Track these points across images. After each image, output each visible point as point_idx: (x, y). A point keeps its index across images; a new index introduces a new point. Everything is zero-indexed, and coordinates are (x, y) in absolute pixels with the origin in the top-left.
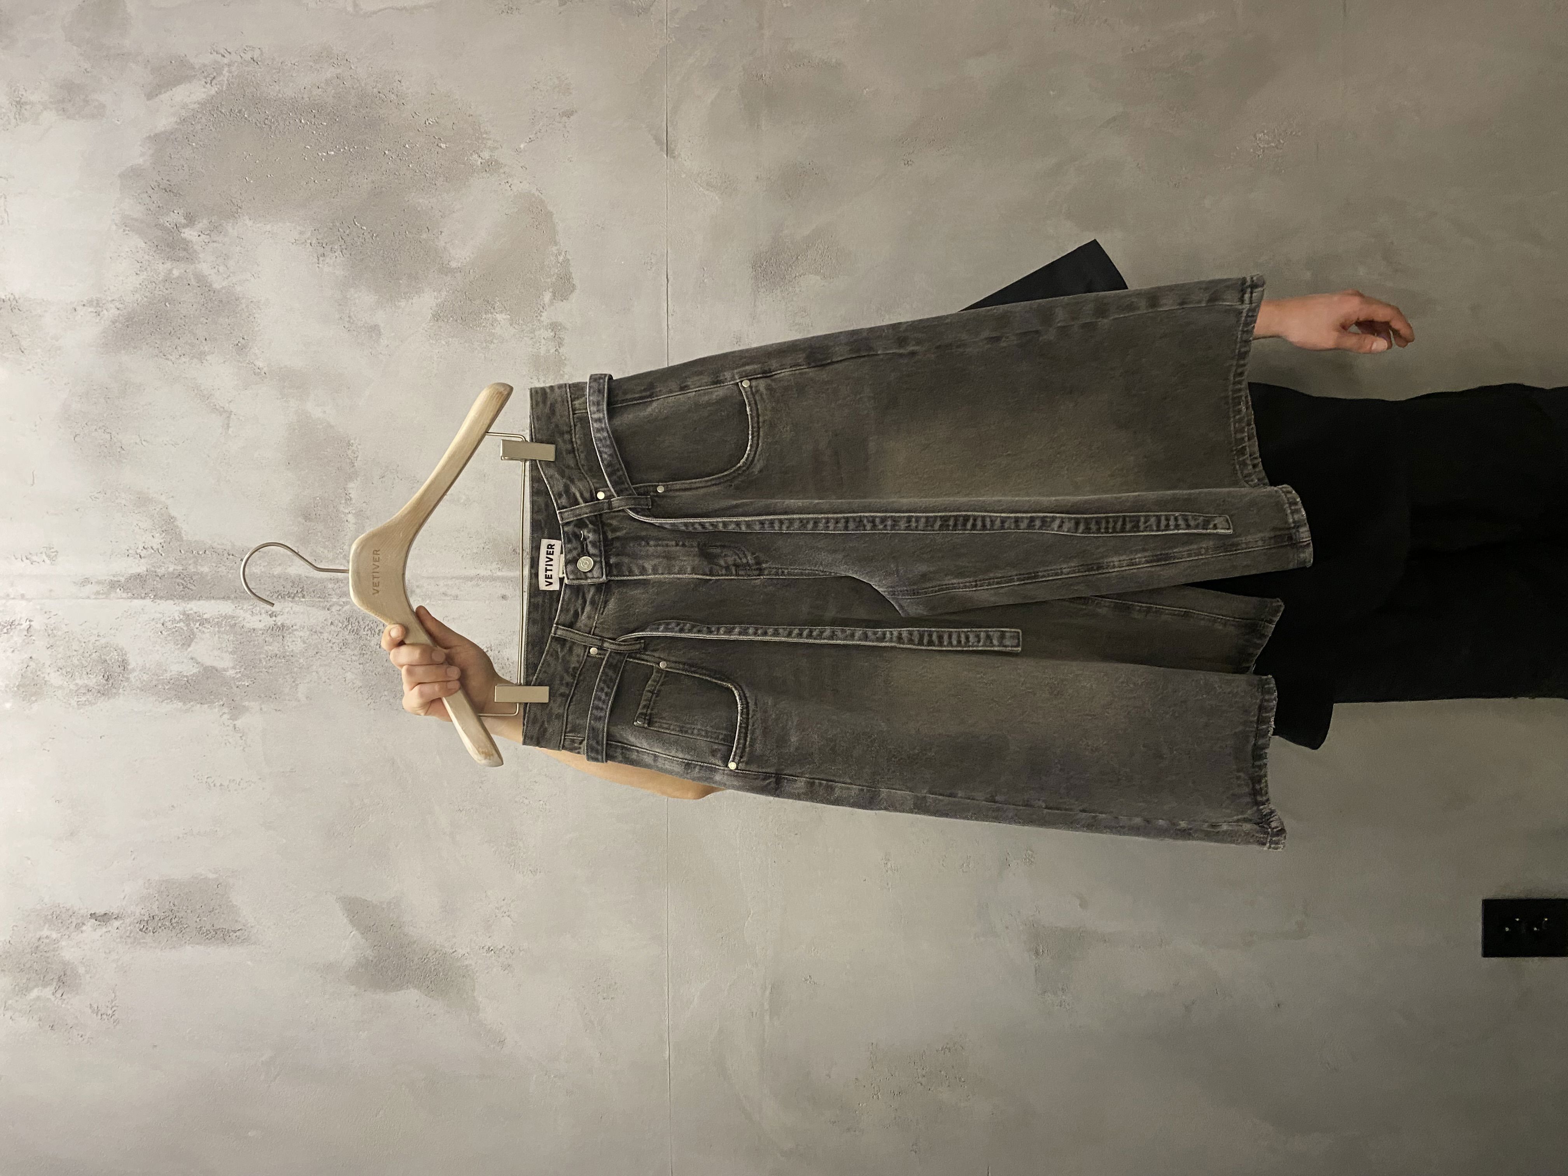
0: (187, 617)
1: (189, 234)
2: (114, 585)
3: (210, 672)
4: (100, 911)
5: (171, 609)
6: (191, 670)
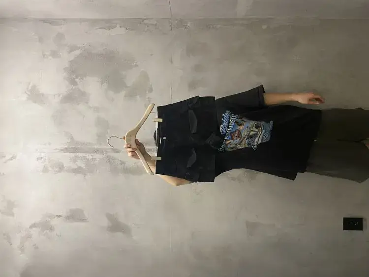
0: (76, 157)
2: (61, 150)
3: (80, 168)
4: (58, 215)
5: (73, 155)
6: (76, 167)
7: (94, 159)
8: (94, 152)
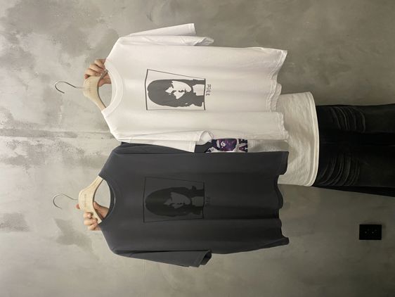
0: (14, 141)
1: (18, 36)
3: (20, 156)
5: (10, 139)
6: (15, 156)
7: (40, 146)
8: (41, 136)
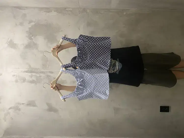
0: (32, 75)
1: (32, 37)
2: (25, 72)
3: (34, 80)
4: (23, 103)
5: (30, 74)
6: (32, 80)
7: (40, 76)
8: (40, 73)
